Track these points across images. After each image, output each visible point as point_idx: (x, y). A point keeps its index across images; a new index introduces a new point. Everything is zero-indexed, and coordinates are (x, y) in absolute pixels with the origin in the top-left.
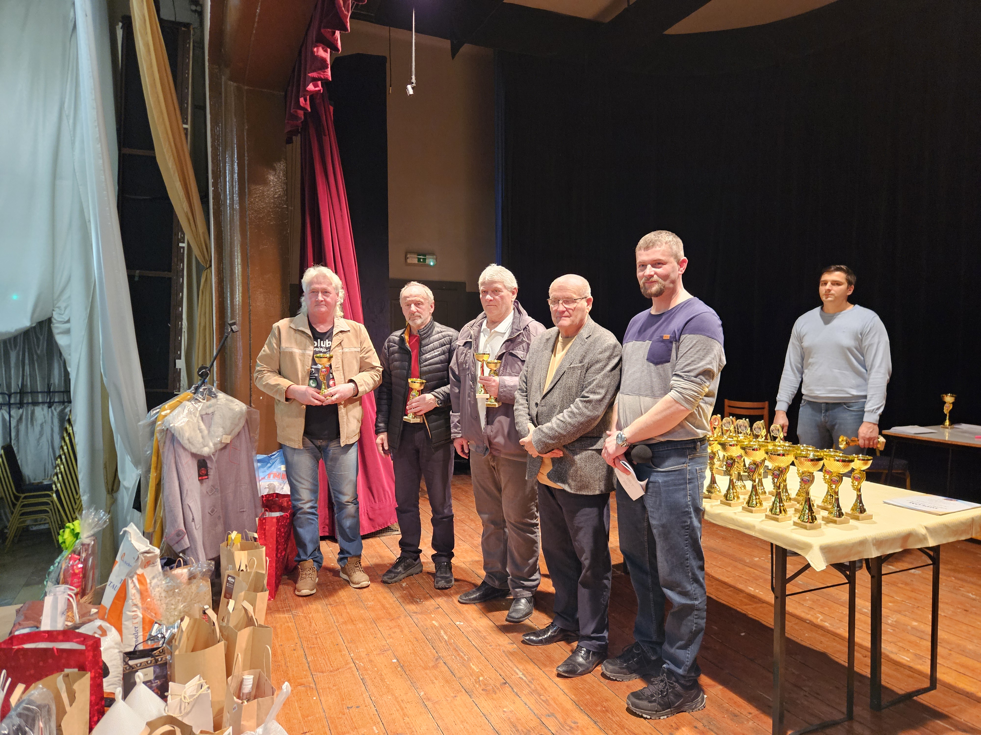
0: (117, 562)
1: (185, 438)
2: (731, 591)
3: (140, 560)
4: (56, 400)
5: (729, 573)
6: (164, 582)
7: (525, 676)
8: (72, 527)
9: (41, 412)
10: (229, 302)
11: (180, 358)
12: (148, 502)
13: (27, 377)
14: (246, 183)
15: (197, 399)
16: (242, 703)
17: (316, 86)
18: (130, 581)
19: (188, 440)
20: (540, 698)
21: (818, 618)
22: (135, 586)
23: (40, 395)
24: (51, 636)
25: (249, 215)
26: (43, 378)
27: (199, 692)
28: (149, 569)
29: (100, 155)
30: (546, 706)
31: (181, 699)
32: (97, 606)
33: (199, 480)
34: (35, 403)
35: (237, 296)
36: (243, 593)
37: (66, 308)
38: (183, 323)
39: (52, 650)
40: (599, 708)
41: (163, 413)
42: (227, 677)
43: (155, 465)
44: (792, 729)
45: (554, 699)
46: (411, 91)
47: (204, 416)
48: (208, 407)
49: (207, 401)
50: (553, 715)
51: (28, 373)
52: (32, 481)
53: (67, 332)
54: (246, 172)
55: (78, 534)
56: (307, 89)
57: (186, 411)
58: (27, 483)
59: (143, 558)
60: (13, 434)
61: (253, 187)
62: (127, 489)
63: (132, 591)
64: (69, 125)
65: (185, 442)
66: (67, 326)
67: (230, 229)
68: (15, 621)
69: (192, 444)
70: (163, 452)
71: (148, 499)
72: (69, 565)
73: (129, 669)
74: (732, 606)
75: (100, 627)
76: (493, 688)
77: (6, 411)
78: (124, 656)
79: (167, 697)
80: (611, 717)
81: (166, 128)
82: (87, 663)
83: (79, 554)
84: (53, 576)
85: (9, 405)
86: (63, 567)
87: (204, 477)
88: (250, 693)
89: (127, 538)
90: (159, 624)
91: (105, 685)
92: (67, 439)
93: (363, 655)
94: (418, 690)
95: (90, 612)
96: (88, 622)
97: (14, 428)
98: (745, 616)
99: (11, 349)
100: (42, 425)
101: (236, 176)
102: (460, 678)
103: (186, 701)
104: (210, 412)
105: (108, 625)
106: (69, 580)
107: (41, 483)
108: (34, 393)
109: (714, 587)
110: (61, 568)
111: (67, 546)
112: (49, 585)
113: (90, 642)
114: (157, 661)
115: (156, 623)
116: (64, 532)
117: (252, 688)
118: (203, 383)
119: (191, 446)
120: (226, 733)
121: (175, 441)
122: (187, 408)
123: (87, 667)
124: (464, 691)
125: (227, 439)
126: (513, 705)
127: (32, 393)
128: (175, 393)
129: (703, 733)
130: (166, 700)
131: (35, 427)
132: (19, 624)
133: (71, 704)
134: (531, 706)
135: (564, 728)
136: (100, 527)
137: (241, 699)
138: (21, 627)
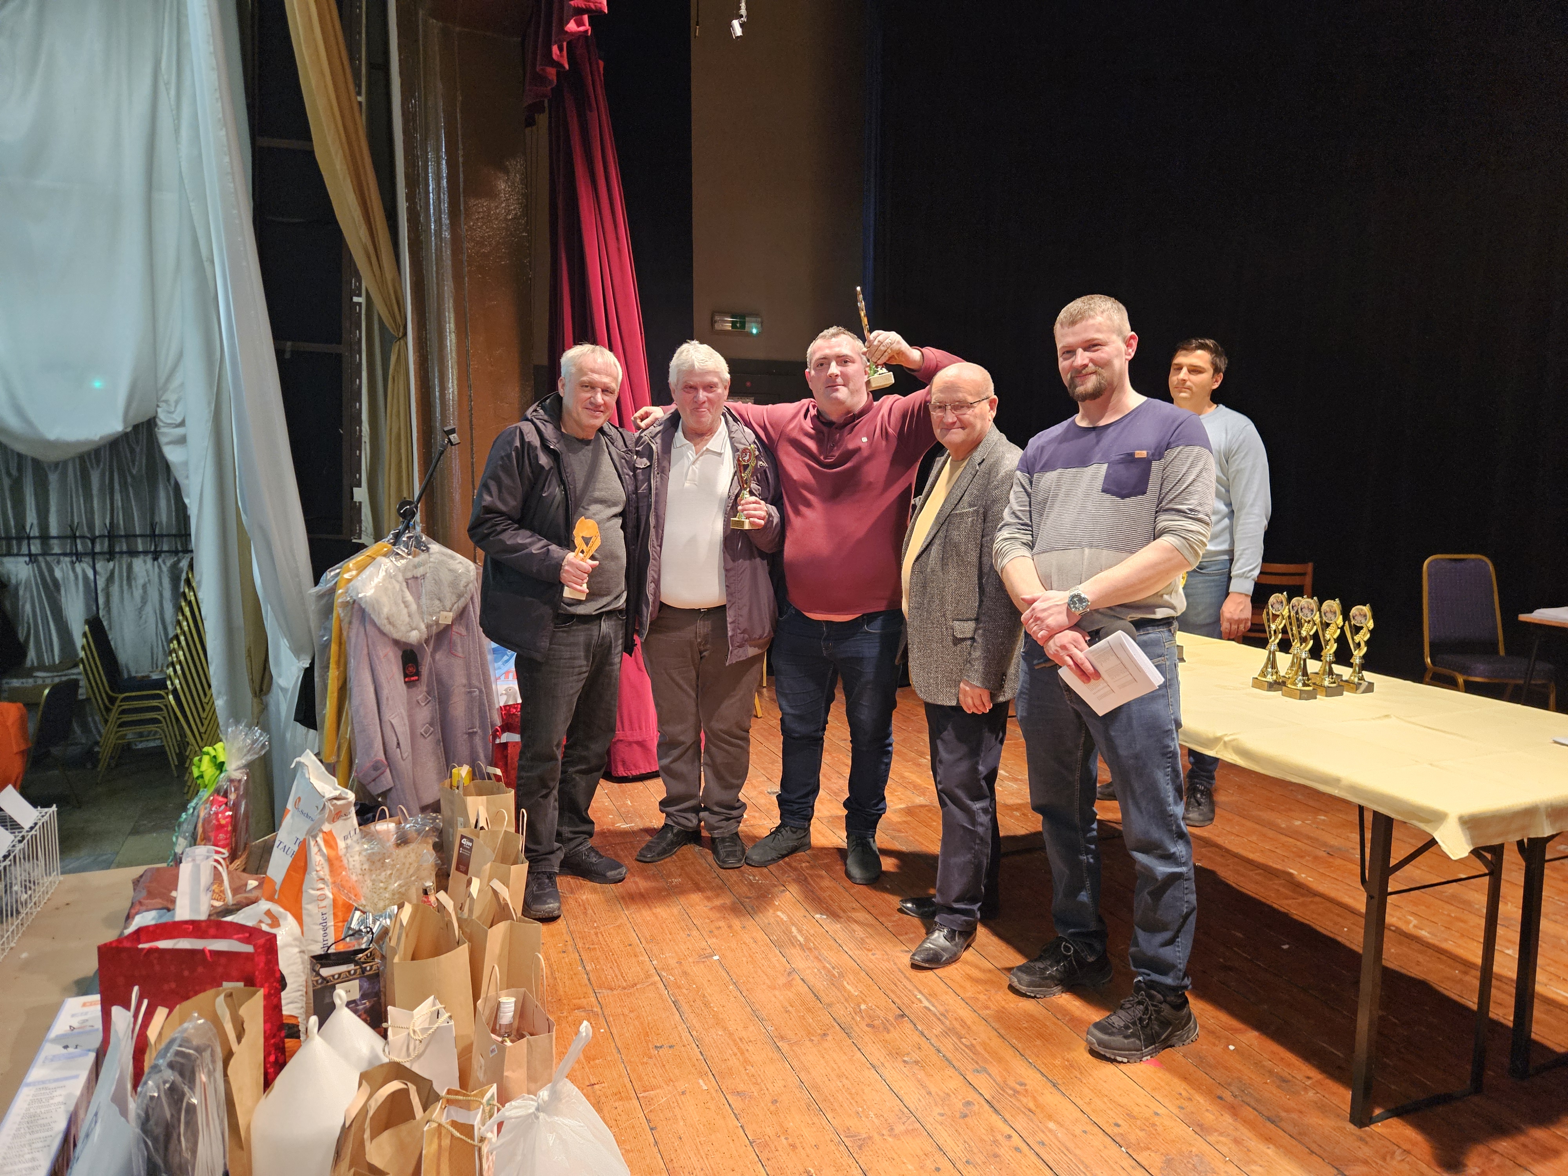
0: (288, 812)
1: (382, 615)
2: (1259, 874)
3: (327, 811)
4: (165, 548)
5: (1253, 845)
6: (366, 846)
7: (933, 1006)
8: (213, 753)
9: (142, 567)
10: (437, 394)
11: (359, 485)
12: (327, 716)
13: (118, 510)
14: (462, 195)
15: (398, 554)
16: (502, 1042)
17: (580, 23)
18: (312, 843)
19: (388, 618)
20: (961, 1042)
21: (1408, 922)
22: (320, 850)
23: (139, 540)
24: (197, 928)
25: (468, 248)
26: (143, 514)
27: (437, 1025)
28: (339, 823)
29: (226, 149)
30: (971, 1054)
31: (409, 1034)
32: (256, 876)
33: (405, 682)
34: (133, 553)
35: (450, 385)
36: (489, 865)
37: (177, 402)
38: (363, 429)
39: (201, 951)
40: (1057, 1062)
41: (346, 576)
42: (475, 1002)
43: (336, 660)
44: (1380, 1105)
45: (983, 1044)
46: (738, 31)
47: (409, 581)
48: (416, 567)
49: (414, 557)
50: (985, 1070)
51: (120, 504)
52: (133, 674)
53: (182, 441)
54: (461, 176)
55: (222, 763)
56: (566, 29)
57: (382, 574)
58: (126, 676)
59: (331, 808)
60: (101, 601)
61: (472, 202)
62: (284, 690)
63: (317, 859)
64: (169, 99)
65: (381, 622)
66: (180, 431)
67: (437, 273)
68: (133, 899)
69: (394, 626)
70: (348, 637)
71: (327, 710)
72: (212, 812)
73: (322, 983)
74: (1264, 900)
75: (268, 913)
76: (883, 1023)
77: (88, 564)
78: (312, 962)
79: (386, 1030)
80: (1079, 1076)
81: (329, 100)
82: (257, 973)
83: (226, 795)
84: (187, 828)
85: (93, 555)
86: (202, 815)
87: (412, 678)
88: (511, 1024)
89: (303, 775)
90: (361, 911)
91: (283, 1002)
92: (187, 610)
93: (673, 962)
94: (764, 1023)
95: (246, 885)
96: (248, 905)
97: (102, 590)
98: (1286, 916)
99: (92, 468)
100: (144, 586)
101: (444, 182)
102: (830, 1005)
103: (417, 1038)
104: (419, 575)
105: (281, 910)
106: (212, 835)
107: (148, 676)
108: (130, 536)
109: (1231, 867)
110: (198, 816)
111: (206, 782)
112: (181, 842)
113: (262, 941)
114: (364, 970)
115: (357, 909)
116: (200, 760)
117: (514, 1017)
118: (407, 527)
119: (392, 629)
120: (488, 1095)
121: (367, 619)
122: (383, 568)
123: (258, 980)
124: (838, 1027)
125: (447, 618)
126: (918, 1051)
127: (127, 536)
128: (354, 541)
129: (1233, 1107)
130: (384, 1035)
131: (134, 589)
132: (140, 903)
133: (239, 1041)
134: (948, 1055)
135: (1004, 1091)
136: (256, 754)
137: (499, 1035)
138: (144, 908)
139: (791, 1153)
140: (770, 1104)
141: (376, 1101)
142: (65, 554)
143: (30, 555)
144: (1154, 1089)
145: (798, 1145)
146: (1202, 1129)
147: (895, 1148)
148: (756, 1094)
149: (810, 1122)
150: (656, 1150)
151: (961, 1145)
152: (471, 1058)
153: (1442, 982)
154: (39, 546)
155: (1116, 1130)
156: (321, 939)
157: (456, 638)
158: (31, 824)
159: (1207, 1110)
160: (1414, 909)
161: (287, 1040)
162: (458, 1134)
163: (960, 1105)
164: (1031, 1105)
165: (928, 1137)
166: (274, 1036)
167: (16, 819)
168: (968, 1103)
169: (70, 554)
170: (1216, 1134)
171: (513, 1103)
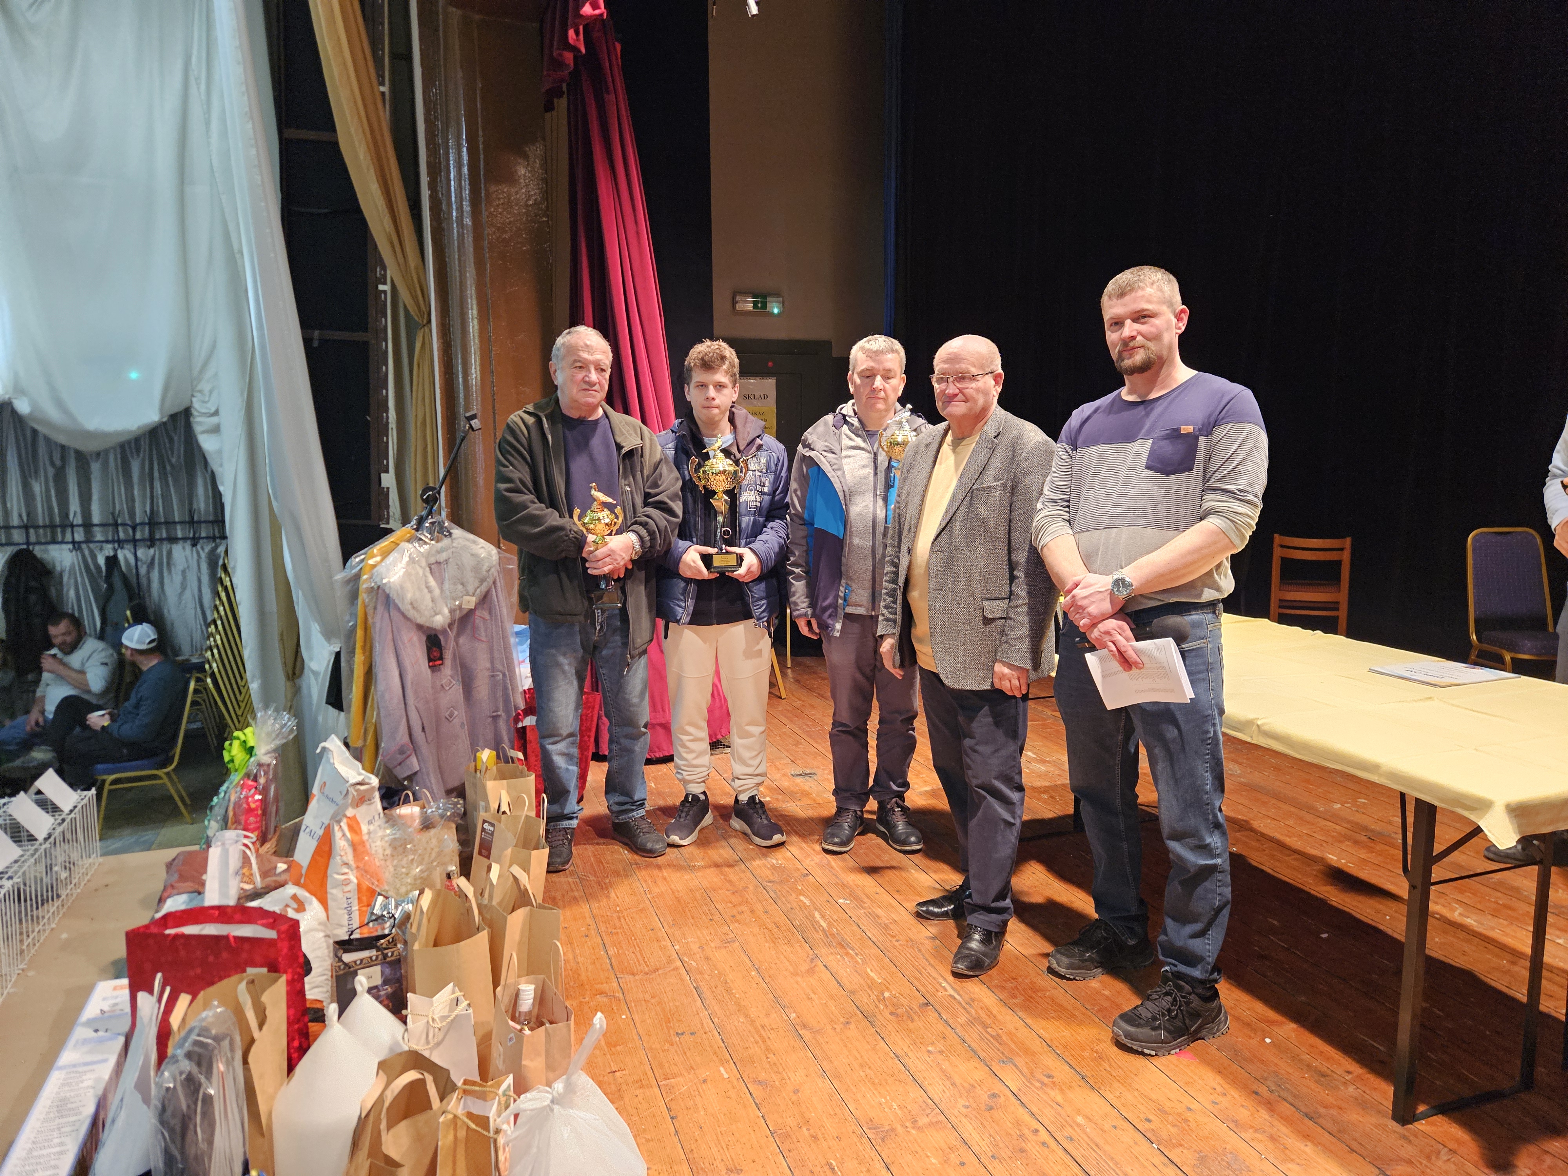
0: (314, 796)
1: (406, 601)
3: (350, 796)
4: (203, 534)
6: (388, 831)
7: (959, 994)
8: (243, 738)
9: (181, 553)
10: (461, 380)
11: (387, 471)
12: (354, 700)
13: (157, 498)
14: (483, 181)
15: (421, 539)
16: (521, 1031)
18: (336, 828)
20: (986, 1032)
22: (344, 835)
23: (178, 527)
24: (222, 914)
25: (488, 235)
26: (181, 501)
27: (456, 1012)
28: (363, 808)
29: (253, 141)
30: (997, 1045)
31: (428, 1022)
32: (285, 859)
33: (430, 667)
34: (173, 540)
35: (473, 370)
36: (509, 851)
37: (211, 392)
38: (390, 416)
39: (226, 937)
40: (1086, 1054)
41: (372, 561)
42: (495, 988)
43: (362, 644)
44: (1424, 1102)
45: (1010, 1034)
47: (433, 566)
48: (439, 552)
49: (437, 542)
50: (1011, 1060)
51: (160, 492)
53: (216, 430)
55: (252, 748)
57: (406, 559)
59: (355, 793)
60: (143, 586)
61: (493, 188)
62: (316, 674)
63: (341, 843)
64: (200, 93)
65: (405, 607)
66: (214, 420)
67: (462, 256)
68: (166, 881)
69: (418, 611)
70: (374, 623)
71: (354, 694)
72: (242, 796)
73: (344, 969)
74: (1301, 888)
75: (294, 897)
76: (907, 1011)
77: (130, 551)
78: (334, 947)
79: (405, 1016)
80: (1108, 1069)
81: (352, 91)
82: (280, 959)
83: (255, 779)
84: (218, 811)
85: (134, 542)
86: (233, 799)
87: (436, 663)
88: (530, 1012)
89: (328, 760)
90: (385, 897)
91: (307, 987)
92: (223, 595)
93: (695, 948)
94: (786, 1010)
95: (275, 868)
96: (276, 888)
97: (144, 576)
98: (1325, 904)
99: (132, 457)
100: (183, 572)
101: (465, 170)
102: (853, 993)
103: (436, 1026)
104: (442, 561)
105: (307, 894)
106: (242, 818)
107: (188, 660)
108: (170, 523)
110: (229, 800)
111: (237, 767)
112: (212, 826)
113: (284, 927)
114: (385, 956)
115: (380, 894)
116: (231, 745)
117: (533, 1004)
118: (430, 513)
119: (416, 613)
120: (504, 1086)
121: (391, 605)
122: (407, 554)
123: (281, 966)
124: (861, 1015)
125: (470, 602)
126: (942, 1041)
127: (167, 523)
128: (382, 526)
129: (1269, 1103)
130: (404, 1020)
131: (174, 576)
132: (172, 886)
133: (261, 1026)
134: (973, 1045)
135: (1031, 1083)
136: (283, 738)
137: (518, 1023)
138: (175, 891)
139: (813, 1145)
140: (791, 1094)
141: (393, 1091)
142: (107, 542)
143: (73, 542)
144: (1187, 1083)
145: (820, 1136)
146: (1237, 1126)
147: (919, 1141)
148: (777, 1083)
149: (832, 1113)
150: (676, 1139)
151: (986, 1139)
152: (490, 1044)
153: (1489, 973)
154: (82, 533)
155: (1147, 1125)
156: (346, 923)
157: (478, 622)
158: (70, 807)
159: (1242, 1106)
160: (1459, 897)
161: (310, 1024)
162: (473, 1126)
163: (985, 1097)
164: (1059, 1098)
165: (953, 1130)
166: (297, 1023)
167: (56, 802)
168: (994, 1095)
169: (113, 542)
170: (1251, 1131)
171: (528, 1095)
